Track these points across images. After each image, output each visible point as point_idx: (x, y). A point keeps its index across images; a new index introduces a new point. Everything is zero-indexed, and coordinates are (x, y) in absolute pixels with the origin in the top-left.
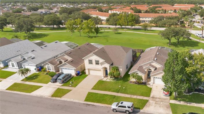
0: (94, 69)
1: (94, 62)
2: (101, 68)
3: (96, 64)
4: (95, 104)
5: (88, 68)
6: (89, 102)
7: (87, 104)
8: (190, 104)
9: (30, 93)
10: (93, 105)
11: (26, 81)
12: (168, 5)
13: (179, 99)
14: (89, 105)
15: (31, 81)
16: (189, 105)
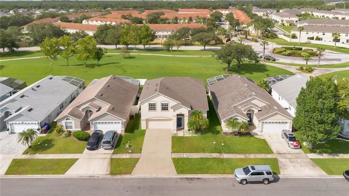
0: (158, 118)
1: (159, 107)
2: (174, 116)
3: (162, 110)
4: (199, 176)
5: (147, 117)
6: (187, 174)
7: (186, 178)
8: (338, 156)
9: (64, 174)
10: (198, 178)
11: (35, 154)
12: (168, 10)
13: (318, 151)
14: (191, 179)
15: (44, 152)
16: (336, 157)
